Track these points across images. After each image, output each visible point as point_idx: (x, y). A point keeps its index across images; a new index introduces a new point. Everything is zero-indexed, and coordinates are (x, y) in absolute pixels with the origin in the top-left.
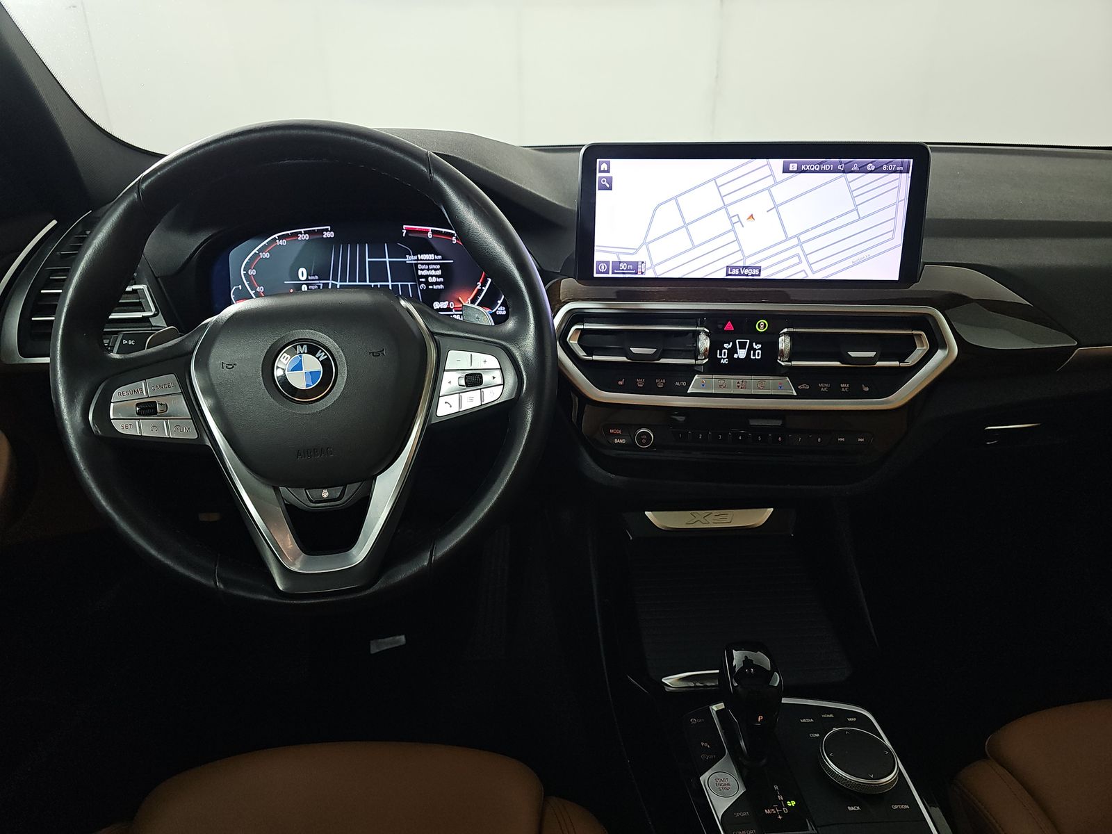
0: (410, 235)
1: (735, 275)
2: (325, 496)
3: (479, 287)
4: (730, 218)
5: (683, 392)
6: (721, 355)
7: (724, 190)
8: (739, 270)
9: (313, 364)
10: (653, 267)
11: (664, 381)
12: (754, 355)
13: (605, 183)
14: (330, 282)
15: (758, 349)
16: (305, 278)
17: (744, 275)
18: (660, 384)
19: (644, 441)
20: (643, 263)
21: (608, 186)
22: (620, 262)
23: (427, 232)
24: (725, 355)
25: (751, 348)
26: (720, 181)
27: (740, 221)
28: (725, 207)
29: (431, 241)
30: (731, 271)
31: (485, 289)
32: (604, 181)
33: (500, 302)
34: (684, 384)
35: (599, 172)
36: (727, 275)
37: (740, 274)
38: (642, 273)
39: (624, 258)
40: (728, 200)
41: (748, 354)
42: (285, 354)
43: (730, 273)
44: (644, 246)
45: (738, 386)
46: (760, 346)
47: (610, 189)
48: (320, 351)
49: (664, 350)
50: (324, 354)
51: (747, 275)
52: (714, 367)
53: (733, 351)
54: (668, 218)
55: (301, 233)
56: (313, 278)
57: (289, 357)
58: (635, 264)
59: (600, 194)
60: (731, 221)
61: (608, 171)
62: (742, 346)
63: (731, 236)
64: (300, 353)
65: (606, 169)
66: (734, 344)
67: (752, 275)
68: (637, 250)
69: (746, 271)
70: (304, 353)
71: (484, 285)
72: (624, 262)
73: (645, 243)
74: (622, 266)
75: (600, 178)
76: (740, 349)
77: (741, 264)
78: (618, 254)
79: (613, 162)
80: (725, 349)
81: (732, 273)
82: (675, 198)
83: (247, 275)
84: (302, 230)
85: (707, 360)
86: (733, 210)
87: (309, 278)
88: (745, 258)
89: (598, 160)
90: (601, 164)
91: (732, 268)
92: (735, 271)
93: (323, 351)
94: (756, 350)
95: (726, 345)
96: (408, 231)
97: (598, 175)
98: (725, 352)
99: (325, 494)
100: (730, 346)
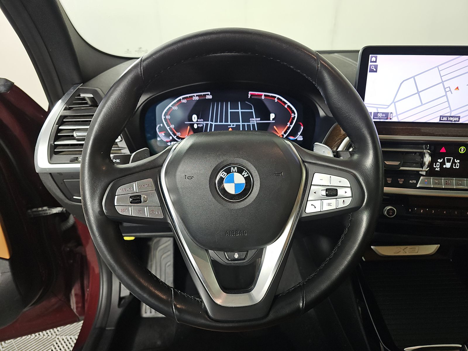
0: (252, 97)
1: (445, 121)
2: (236, 257)
3: (288, 125)
4: (445, 89)
5: (414, 186)
6: (436, 165)
7: (442, 73)
8: (447, 118)
9: (239, 179)
10: (397, 115)
11: (403, 180)
12: (455, 166)
13: (373, 68)
14: (209, 123)
15: (458, 163)
16: (196, 120)
17: (450, 121)
18: (401, 181)
19: (391, 214)
20: (391, 113)
21: (375, 70)
22: (378, 113)
23: (261, 95)
24: (438, 166)
25: (454, 162)
26: (441, 68)
27: (450, 90)
28: (443, 82)
29: (264, 100)
30: (442, 119)
31: (292, 126)
32: (373, 67)
33: (299, 133)
34: (415, 182)
35: (371, 62)
36: (440, 121)
37: (447, 120)
38: (391, 119)
39: (380, 111)
40: (444, 79)
41: (452, 165)
42: (224, 172)
43: (441, 119)
44: (393, 104)
45: (447, 184)
46: (458, 161)
47: (376, 71)
48: (245, 171)
49: (404, 162)
50: (246, 173)
51: (452, 121)
52: (431, 173)
53: (443, 163)
54: (409, 88)
55: (194, 96)
56: (200, 120)
57: (226, 174)
58: (387, 115)
59: (370, 75)
60: (445, 90)
61: (376, 62)
62: (449, 161)
63: (445, 99)
64: (233, 172)
65: (375, 60)
66: (444, 160)
67: (455, 121)
68: (389, 106)
69: (451, 119)
70: (235, 172)
71: (291, 124)
72: (380, 113)
73: (394, 102)
74: (379, 115)
75: (371, 65)
76: (447, 162)
77: (449, 115)
78: (377, 108)
79: (379, 56)
80: (439, 162)
81: (443, 120)
82: (414, 77)
83: (165, 119)
84: (195, 94)
85: (428, 168)
86: (446, 84)
87: (198, 120)
88: (451, 111)
89: (370, 55)
90: (372, 58)
91: (443, 117)
92: (445, 119)
93: (246, 172)
94: (456, 163)
95: (439, 160)
96: (252, 95)
97: (370, 64)
98: (438, 164)
99: (236, 256)
100: (442, 161)
